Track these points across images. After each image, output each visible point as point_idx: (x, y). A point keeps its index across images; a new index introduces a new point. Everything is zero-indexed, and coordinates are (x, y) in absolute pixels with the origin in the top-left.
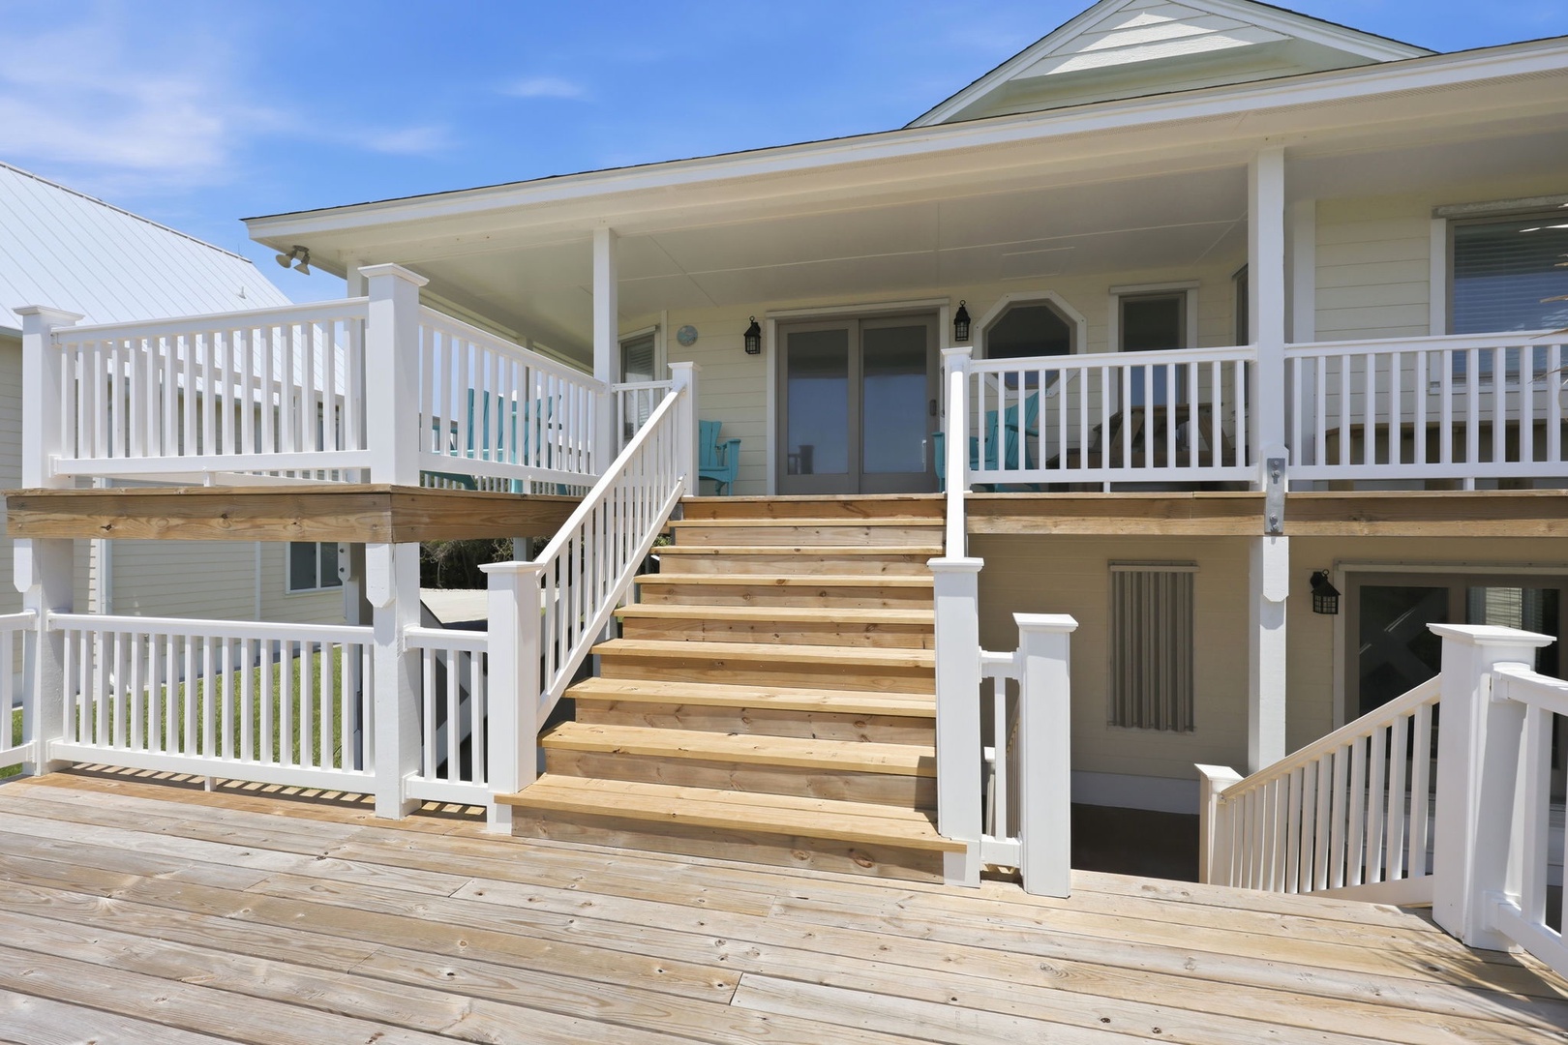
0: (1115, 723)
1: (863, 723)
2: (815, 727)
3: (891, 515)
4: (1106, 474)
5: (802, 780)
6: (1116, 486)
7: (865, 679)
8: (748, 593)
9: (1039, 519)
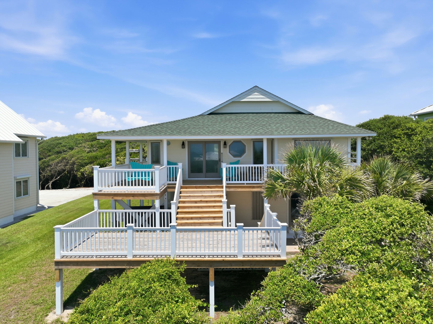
0: (253, 219)
1: (214, 218)
2: (209, 219)
3: (215, 188)
4: (245, 182)
5: (208, 224)
6: (247, 184)
7: (214, 213)
8: (196, 202)
9: (236, 189)
